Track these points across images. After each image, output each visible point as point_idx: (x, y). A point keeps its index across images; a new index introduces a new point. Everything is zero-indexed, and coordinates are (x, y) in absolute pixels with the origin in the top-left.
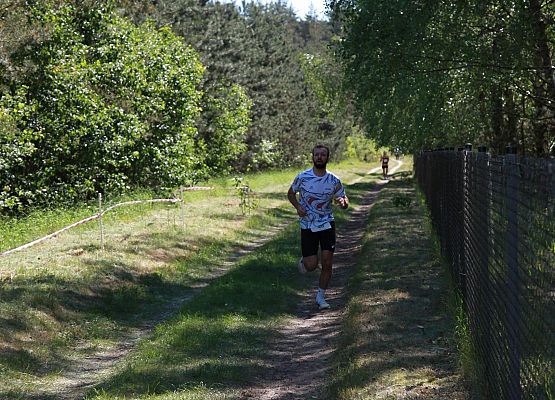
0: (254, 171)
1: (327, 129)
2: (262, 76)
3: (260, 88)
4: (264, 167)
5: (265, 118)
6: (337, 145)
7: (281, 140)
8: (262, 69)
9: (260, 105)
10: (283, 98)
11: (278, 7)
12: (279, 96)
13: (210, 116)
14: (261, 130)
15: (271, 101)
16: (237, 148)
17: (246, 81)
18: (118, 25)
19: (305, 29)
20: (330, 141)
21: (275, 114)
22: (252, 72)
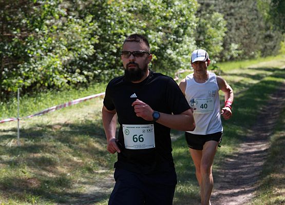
0: (226, 60)
1: (269, 37)
2: (231, 8)
4: (232, 59)
5: (233, 31)
6: (275, 46)
7: (242, 44)
8: (232, 4)
9: (231, 24)
10: (244, 20)
12: (241, 18)
13: (201, 30)
14: (231, 38)
15: (237, 22)
16: (219, 49)
17: (222, 11)
20: (271, 44)
21: (239, 29)
22: (226, 6)
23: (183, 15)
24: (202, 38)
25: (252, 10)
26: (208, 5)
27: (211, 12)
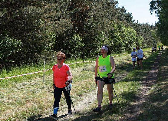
0: (143, 48)
1: (155, 42)
2: (145, 34)
3: (144, 36)
4: (145, 48)
5: (145, 40)
7: (147, 44)
10: (148, 37)
11: (147, 24)
13: (137, 40)
14: (144, 42)
15: (146, 38)
16: (141, 45)
18: (124, 27)
19: (151, 27)
20: (155, 44)
22: (143, 34)
23: (133, 36)
24: (137, 42)
25: (150, 35)
26: (139, 34)
27: (140, 36)
